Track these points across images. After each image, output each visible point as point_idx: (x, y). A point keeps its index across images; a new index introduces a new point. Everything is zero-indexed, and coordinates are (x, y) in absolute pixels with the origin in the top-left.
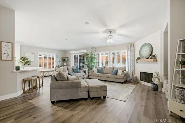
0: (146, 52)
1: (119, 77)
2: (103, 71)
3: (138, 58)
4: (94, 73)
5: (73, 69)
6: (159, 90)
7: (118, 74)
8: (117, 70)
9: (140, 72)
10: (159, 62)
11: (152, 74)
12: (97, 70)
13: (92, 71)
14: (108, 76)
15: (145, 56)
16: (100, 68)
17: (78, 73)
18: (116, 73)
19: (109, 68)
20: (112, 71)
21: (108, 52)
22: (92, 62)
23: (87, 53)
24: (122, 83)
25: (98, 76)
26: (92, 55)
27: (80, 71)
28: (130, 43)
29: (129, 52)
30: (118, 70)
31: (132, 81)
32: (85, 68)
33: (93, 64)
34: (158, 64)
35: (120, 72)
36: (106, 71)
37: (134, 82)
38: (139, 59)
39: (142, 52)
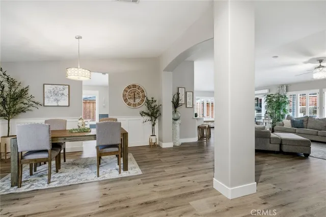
2: (305, 125)
12: (292, 123)
13: (281, 124)
16: (297, 119)
19: (318, 119)
22: (279, 109)
23: (270, 94)
25: (294, 131)
26: (281, 98)
32: (267, 118)
33: (282, 113)
36: (310, 125)
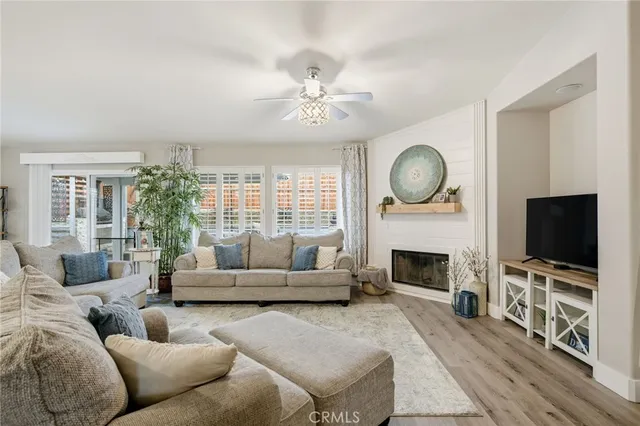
0: (418, 177)
1: (325, 281)
2: (245, 257)
3: (386, 199)
4: (200, 270)
5: (63, 259)
6: (482, 312)
7: (318, 266)
8: (317, 249)
9: (393, 251)
10: (471, 215)
11: (446, 257)
12: (216, 255)
13: (191, 260)
14: (281, 281)
15: (414, 191)
17: (102, 279)
18: (311, 260)
20: (287, 252)
21: (260, 170)
24: (345, 303)
25: (231, 283)
26: (182, 181)
27: (115, 269)
28: (354, 142)
29: (349, 178)
30: (320, 248)
31: (370, 289)
32: (145, 247)
34: (466, 220)
35: (326, 257)
36: (257, 256)
37: (378, 292)
38: (388, 201)
39: (401, 177)
